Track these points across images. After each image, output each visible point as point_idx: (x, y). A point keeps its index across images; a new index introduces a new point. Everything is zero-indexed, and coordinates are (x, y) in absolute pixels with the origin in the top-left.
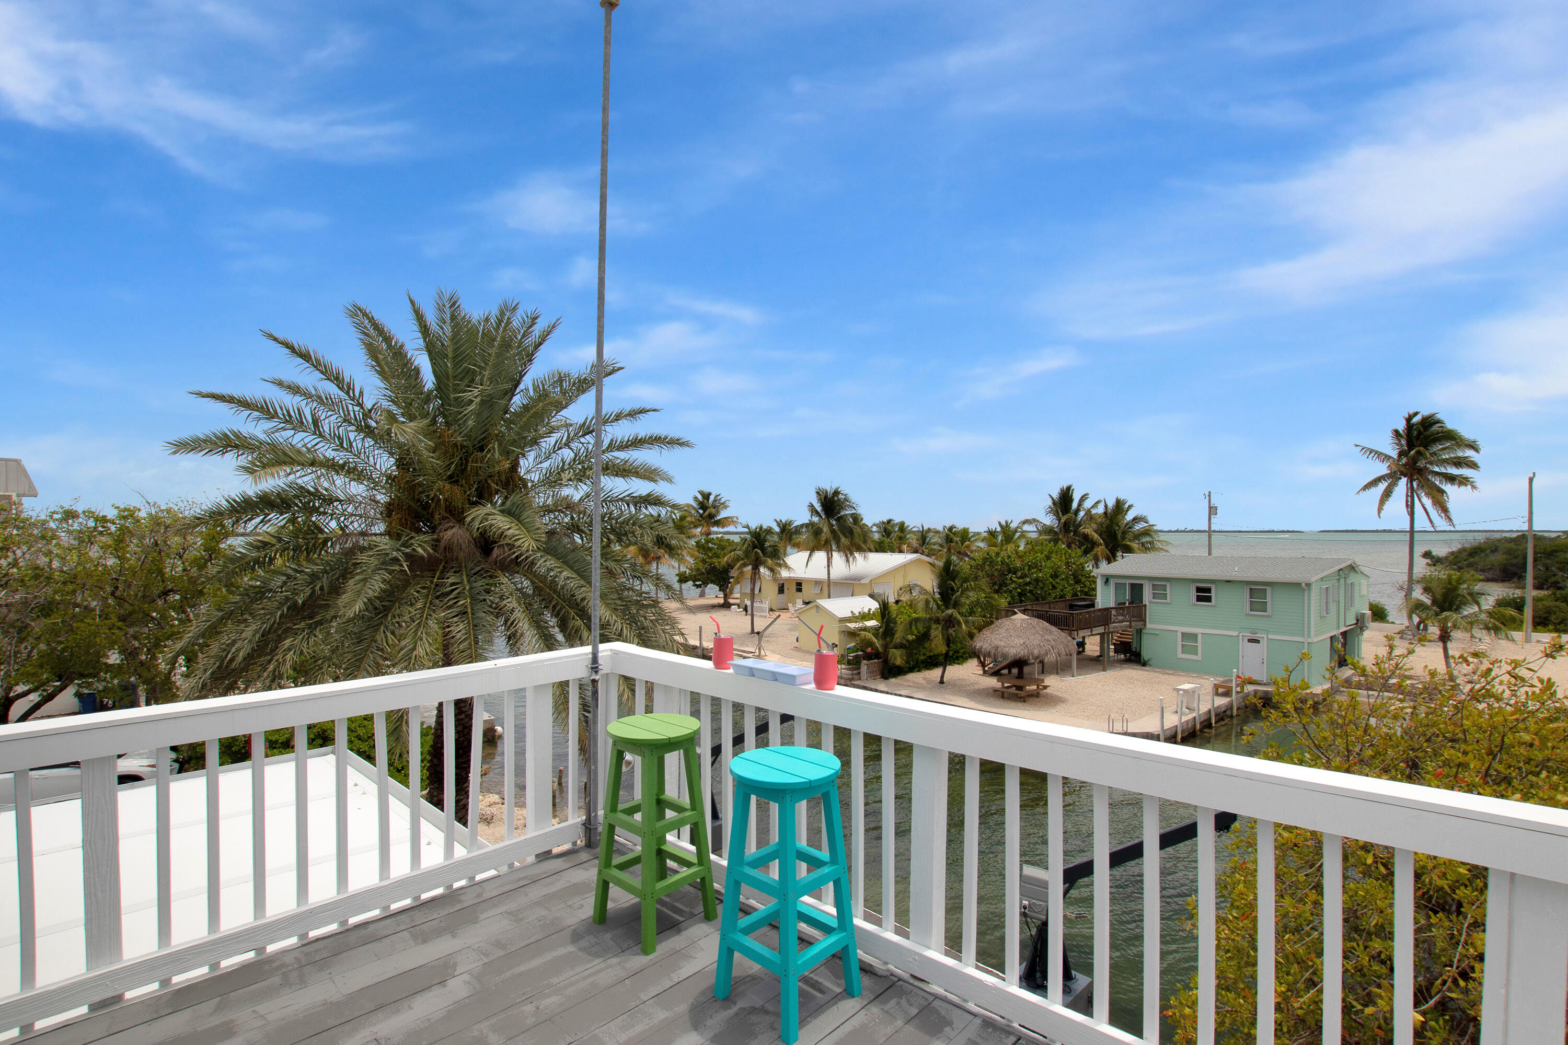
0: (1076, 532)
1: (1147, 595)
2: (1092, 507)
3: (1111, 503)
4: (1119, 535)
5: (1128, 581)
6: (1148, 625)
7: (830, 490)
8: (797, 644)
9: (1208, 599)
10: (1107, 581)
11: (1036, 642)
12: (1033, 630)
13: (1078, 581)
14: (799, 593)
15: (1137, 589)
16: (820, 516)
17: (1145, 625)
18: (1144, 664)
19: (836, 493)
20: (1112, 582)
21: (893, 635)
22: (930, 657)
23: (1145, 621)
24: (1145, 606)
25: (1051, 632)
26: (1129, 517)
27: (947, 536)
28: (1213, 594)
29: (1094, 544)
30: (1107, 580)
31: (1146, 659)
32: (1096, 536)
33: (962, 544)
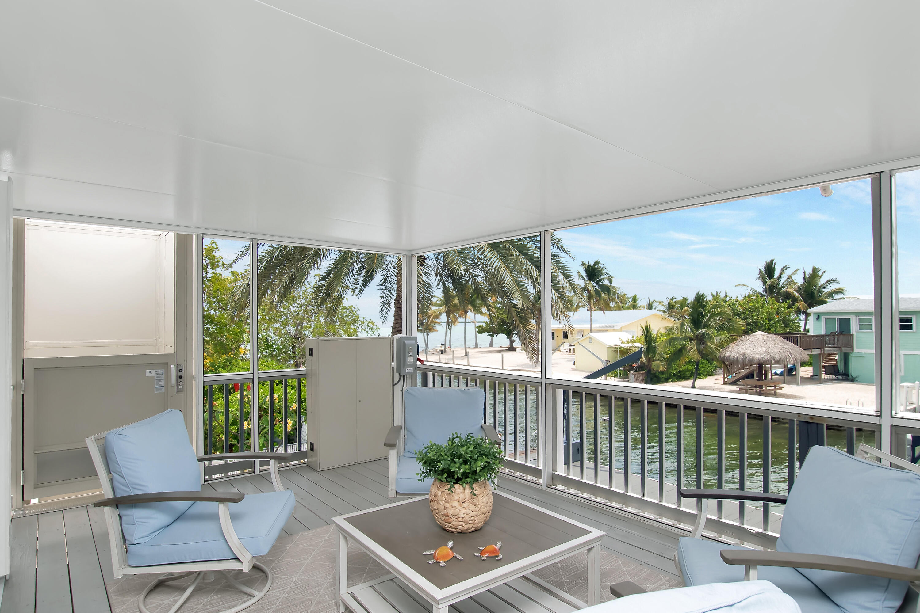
0: (778, 293)
1: (854, 327)
2: (793, 274)
3: (809, 272)
4: (816, 293)
5: (836, 317)
6: (855, 350)
7: (592, 262)
8: (574, 367)
9: (910, 327)
10: (818, 318)
11: (776, 351)
12: (773, 342)
13: (786, 325)
14: (565, 340)
15: (845, 324)
16: (585, 280)
17: (853, 350)
18: (853, 380)
19: (597, 263)
20: (823, 318)
21: (654, 352)
22: (679, 372)
23: (852, 347)
24: (853, 335)
25: (787, 344)
26: (822, 281)
27: (669, 304)
28: (914, 323)
29: (795, 300)
30: (819, 316)
31: (854, 376)
32: (797, 294)
33: (682, 309)
